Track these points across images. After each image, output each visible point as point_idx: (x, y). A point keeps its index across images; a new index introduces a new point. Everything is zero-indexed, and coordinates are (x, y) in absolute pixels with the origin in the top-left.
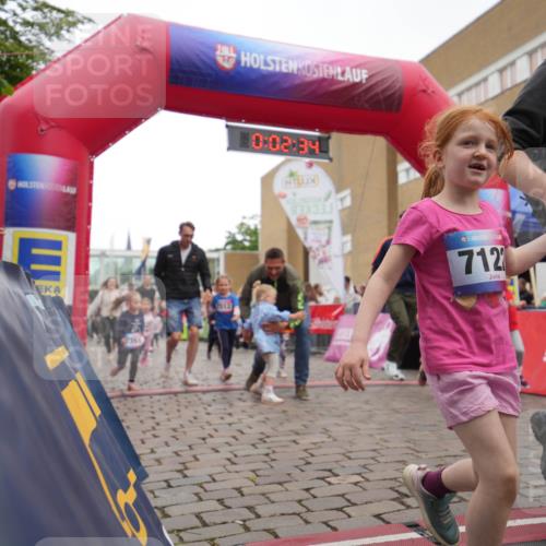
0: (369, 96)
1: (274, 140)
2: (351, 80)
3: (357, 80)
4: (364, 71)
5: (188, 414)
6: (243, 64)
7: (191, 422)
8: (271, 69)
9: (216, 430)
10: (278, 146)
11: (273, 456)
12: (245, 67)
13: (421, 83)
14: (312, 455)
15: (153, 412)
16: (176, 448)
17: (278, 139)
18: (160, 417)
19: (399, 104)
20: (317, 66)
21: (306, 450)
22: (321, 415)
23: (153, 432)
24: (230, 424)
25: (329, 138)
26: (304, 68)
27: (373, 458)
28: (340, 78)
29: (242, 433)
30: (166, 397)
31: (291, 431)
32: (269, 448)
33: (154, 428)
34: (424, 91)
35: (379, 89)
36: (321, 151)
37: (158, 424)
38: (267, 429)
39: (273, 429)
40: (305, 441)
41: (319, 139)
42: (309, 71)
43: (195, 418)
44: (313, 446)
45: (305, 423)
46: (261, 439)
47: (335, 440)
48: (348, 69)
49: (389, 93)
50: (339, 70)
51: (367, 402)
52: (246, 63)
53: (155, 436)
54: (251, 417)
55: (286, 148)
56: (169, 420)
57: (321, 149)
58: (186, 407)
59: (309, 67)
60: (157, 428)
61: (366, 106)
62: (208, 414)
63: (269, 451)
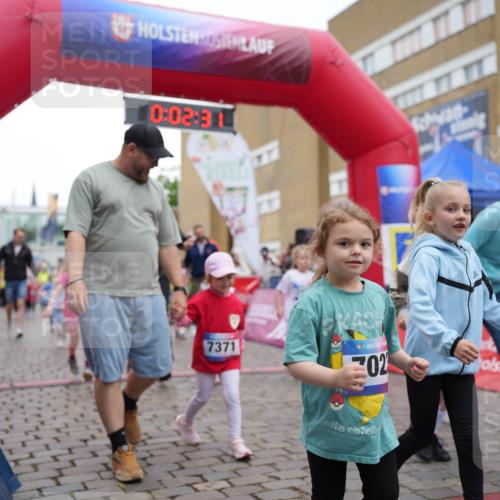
0: (275, 67)
1: (175, 114)
2: (256, 51)
3: (262, 51)
4: (270, 42)
5: (76, 410)
6: (140, 35)
8: (170, 39)
9: (100, 430)
10: (179, 119)
11: (149, 461)
12: (143, 38)
13: (330, 55)
14: (188, 459)
15: (40, 409)
16: (55, 452)
17: (179, 112)
18: (47, 415)
19: (307, 76)
20: (220, 37)
21: (183, 454)
23: (37, 433)
25: (233, 110)
26: (205, 38)
28: (244, 49)
30: (58, 389)
31: (176, 431)
32: (148, 451)
33: (37, 429)
34: (333, 63)
35: (285, 61)
36: (225, 124)
37: (42, 423)
38: (151, 429)
39: (158, 428)
41: (224, 111)
42: (211, 42)
43: (82, 416)
44: (192, 449)
47: (215, 441)
48: (253, 40)
50: (243, 40)
51: (263, 395)
52: (143, 33)
53: (37, 438)
55: (187, 120)
56: (54, 418)
57: (224, 122)
58: (75, 402)
59: (211, 38)
60: (41, 427)
61: (272, 77)
63: (147, 455)
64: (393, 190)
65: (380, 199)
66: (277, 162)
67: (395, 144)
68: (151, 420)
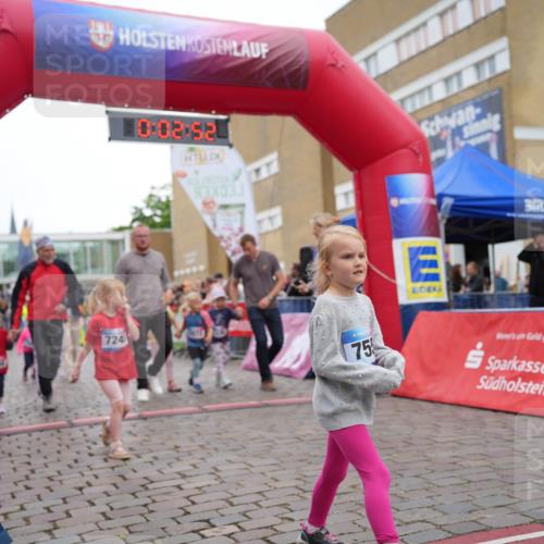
0: (270, 73)
1: (164, 127)
2: (249, 56)
3: (256, 55)
4: (264, 45)
5: (69, 455)
6: (122, 42)
7: (70, 466)
8: (155, 46)
9: (96, 477)
10: (168, 133)
11: (151, 507)
12: (125, 45)
13: (329, 56)
14: (194, 503)
15: (29, 456)
17: (168, 125)
18: (37, 462)
19: (306, 81)
20: (209, 41)
21: (187, 498)
22: (216, 449)
23: (27, 483)
24: (113, 468)
25: (227, 120)
26: (194, 44)
27: (256, 503)
28: (236, 54)
29: (125, 479)
30: (49, 433)
31: (179, 473)
32: (149, 497)
33: (27, 478)
34: (333, 65)
35: (281, 65)
36: (218, 137)
37: (33, 471)
38: (152, 473)
39: (159, 471)
40: (189, 486)
41: (217, 121)
42: (199, 48)
43: (76, 461)
44: (197, 491)
45: (195, 461)
46: (143, 486)
47: (222, 482)
48: (245, 43)
49: (292, 69)
50: (235, 45)
51: (272, 429)
52: (125, 40)
53: (28, 488)
54: (139, 457)
55: (177, 134)
56: (46, 465)
57: (220, 134)
58: (68, 447)
59: (199, 43)
60: (32, 476)
61: (268, 84)
62: (91, 455)
63: (149, 501)
64: (403, 201)
65: (390, 210)
66: (276, 175)
67: (404, 151)
68: (151, 462)
